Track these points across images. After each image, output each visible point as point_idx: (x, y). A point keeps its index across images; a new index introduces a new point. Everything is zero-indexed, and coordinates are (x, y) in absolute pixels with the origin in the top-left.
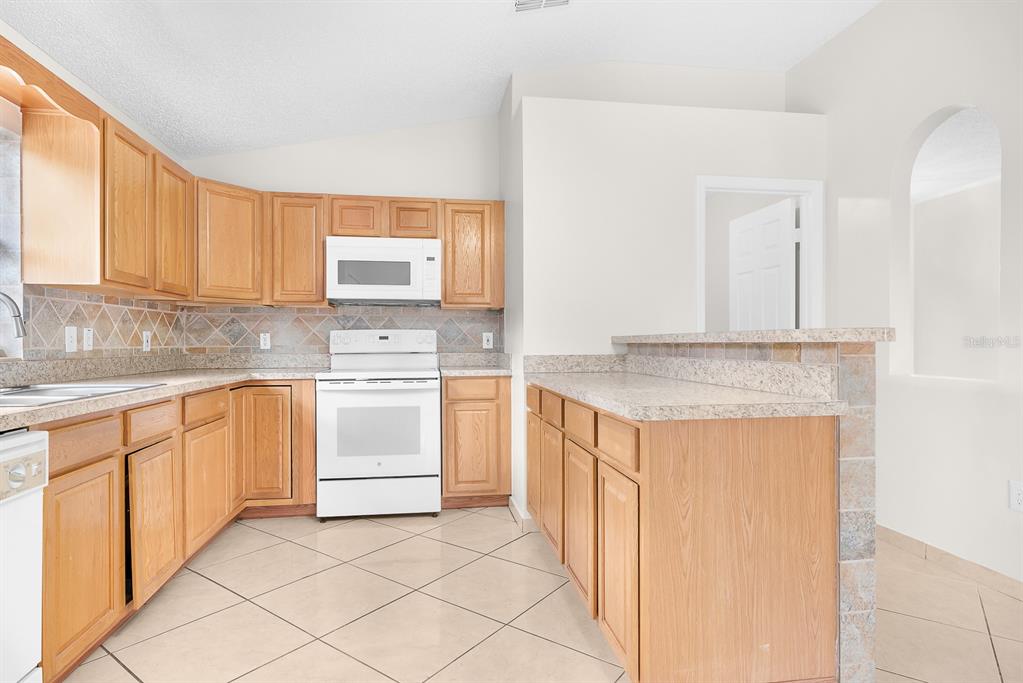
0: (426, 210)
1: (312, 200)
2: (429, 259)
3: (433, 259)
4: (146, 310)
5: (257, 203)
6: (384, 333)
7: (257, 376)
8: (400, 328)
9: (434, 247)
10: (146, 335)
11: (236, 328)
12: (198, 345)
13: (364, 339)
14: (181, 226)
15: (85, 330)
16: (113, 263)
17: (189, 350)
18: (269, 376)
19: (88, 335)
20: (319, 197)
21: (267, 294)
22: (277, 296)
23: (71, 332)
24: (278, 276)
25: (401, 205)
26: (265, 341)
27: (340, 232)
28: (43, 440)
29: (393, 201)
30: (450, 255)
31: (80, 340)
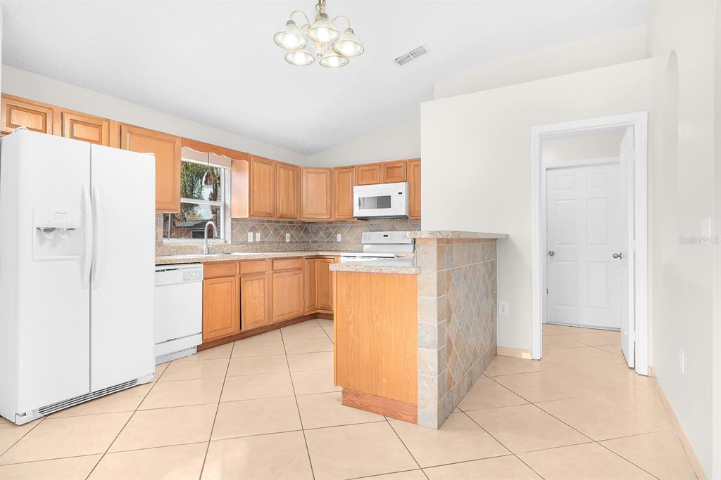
0: (400, 167)
1: (349, 169)
2: (399, 193)
3: (401, 193)
4: (288, 225)
5: (328, 174)
6: (386, 233)
7: (321, 253)
8: (397, 231)
9: (402, 186)
10: (288, 235)
11: (328, 231)
12: (315, 240)
13: (377, 236)
14: (291, 188)
15: (257, 234)
16: (253, 208)
17: (312, 242)
18: (325, 254)
19: (258, 236)
20: (353, 167)
21: (333, 216)
22: (336, 217)
23: (250, 235)
24: (337, 207)
25: (389, 166)
26: (339, 238)
27: (360, 183)
28: (201, 267)
29: (385, 164)
30: (413, 190)
31: (254, 237)
